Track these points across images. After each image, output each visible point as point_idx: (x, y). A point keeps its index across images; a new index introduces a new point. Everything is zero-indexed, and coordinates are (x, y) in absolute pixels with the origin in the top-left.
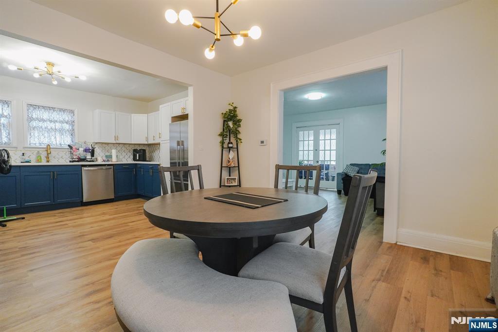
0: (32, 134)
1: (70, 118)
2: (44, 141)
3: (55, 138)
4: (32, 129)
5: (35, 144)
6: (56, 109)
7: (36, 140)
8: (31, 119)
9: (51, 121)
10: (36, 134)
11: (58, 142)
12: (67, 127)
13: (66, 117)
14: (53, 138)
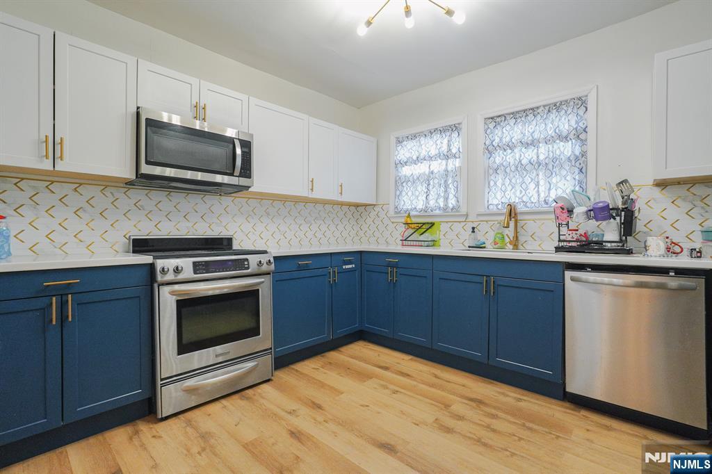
0: (492, 183)
1: (573, 123)
2: (513, 196)
3: (538, 185)
4: (491, 171)
5: (497, 205)
6: (540, 110)
7: (499, 195)
8: (489, 150)
9: (527, 145)
10: (499, 184)
11: (542, 195)
12: (567, 149)
13: (565, 122)
14: (532, 186)
